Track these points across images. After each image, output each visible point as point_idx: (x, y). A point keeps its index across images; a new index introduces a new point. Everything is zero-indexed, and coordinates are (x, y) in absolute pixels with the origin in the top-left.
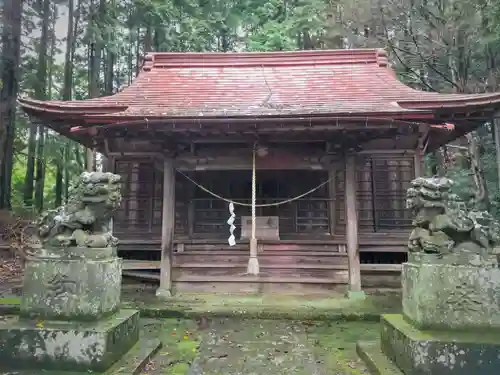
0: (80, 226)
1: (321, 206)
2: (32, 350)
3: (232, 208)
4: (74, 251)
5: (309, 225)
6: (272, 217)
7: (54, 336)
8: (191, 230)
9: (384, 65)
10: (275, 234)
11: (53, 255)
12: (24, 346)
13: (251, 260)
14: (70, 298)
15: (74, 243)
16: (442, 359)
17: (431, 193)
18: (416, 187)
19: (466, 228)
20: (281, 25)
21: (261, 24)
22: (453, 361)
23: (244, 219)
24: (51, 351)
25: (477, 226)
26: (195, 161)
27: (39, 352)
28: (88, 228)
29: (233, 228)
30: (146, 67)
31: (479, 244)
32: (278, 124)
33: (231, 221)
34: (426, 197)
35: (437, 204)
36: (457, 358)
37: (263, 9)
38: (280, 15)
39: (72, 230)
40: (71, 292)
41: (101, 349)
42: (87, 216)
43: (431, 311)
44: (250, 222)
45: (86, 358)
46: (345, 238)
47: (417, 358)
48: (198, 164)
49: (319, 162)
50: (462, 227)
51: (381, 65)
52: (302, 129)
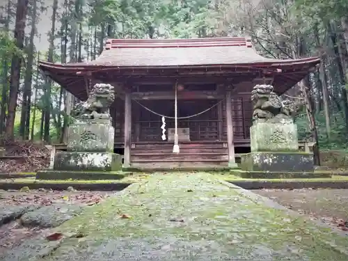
0: (95, 109)
1: (214, 124)
2: (77, 162)
3: (163, 119)
4: (93, 121)
5: (207, 135)
6: (186, 129)
7: (87, 156)
8: (138, 139)
9: (250, 47)
10: (187, 138)
11: (82, 123)
12: (72, 161)
13: (175, 146)
14: (92, 142)
15: (92, 117)
16: (266, 160)
17: (262, 91)
18: (255, 89)
19: (279, 107)
20: (187, 25)
21: (176, 24)
22: (271, 161)
23: (170, 130)
24: (85, 162)
25: (284, 106)
26: (142, 94)
27: (79, 163)
28: (99, 110)
29: (164, 130)
30: (107, 47)
31: (285, 114)
32: (189, 70)
33: (163, 127)
34: (260, 93)
35: (265, 95)
36: (273, 160)
37: (177, 15)
38: (187, 18)
39: (91, 111)
40: (92, 138)
41: (110, 161)
42: (99, 104)
43: (262, 143)
44: (174, 132)
45: (103, 165)
46: (226, 139)
47: (255, 160)
48: (144, 96)
49: (212, 95)
50: (276, 106)
51: (248, 47)
52: (202, 73)
